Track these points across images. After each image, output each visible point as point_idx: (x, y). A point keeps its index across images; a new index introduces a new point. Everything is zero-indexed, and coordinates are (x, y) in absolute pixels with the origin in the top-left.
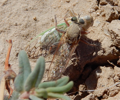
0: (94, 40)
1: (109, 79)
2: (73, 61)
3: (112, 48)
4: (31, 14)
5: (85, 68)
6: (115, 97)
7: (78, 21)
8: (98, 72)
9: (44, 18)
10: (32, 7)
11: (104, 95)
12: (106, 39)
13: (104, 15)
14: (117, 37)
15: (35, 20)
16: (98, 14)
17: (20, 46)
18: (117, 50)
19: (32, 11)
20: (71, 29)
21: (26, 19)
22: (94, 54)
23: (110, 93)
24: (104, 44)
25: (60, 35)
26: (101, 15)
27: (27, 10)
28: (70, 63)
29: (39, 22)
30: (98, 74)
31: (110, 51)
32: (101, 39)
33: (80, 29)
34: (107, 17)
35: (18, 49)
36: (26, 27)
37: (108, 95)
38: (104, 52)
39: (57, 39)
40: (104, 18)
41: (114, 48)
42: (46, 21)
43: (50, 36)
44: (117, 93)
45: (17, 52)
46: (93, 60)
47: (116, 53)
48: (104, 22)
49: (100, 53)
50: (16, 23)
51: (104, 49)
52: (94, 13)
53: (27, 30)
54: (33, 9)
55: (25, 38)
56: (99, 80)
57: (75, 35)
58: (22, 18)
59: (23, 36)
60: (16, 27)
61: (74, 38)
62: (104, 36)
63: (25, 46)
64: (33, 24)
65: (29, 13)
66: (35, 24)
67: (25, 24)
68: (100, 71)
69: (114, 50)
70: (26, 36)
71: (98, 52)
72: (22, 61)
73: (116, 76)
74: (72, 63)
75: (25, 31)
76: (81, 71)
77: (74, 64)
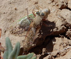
0: (51, 21)
1: (60, 45)
2: (38, 35)
3: (62, 26)
4: (13, 6)
5: (46, 39)
6: (64, 56)
7: (40, 14)
8: (54, 41)
9: (21, 8)
10: (14, 1)
11: (57, 55)
12: (58, 21)
13: (58, 5)
14: (65, 20)
15: (16, 9)
16: (54, 4)
17: (7, 26)
18: (66, 28)
19: (14, 4)
20: (36, 19)
21: (10, 9)
22: (51, 30)
23: (61, 54)
24: (57, 24)
25: (30, 21)
26: (56, 5)
27: (11, 3)
28: (37, 36)
29: (18, 11)
30: (54, 43)
31: (61, 28)
32: (56, 21)
33: (41, 19)
34: (60, 7)
35: (6, 28)
36: (10, 14)
37: (60, 55)
38: (57, 29)
39: (28, 23)
40: (57, 7)
41: (64, 26)
42: (22, 10)
43: (24, 22)
44: (65, 54)
45: (5, 30)
46: (51, 34)
47: (65, 29)
48: (58, 9)
49: (55, 30)
50: (4, 12)
51: (57, 28)
52: (52, 4)
53: (11, 16)
54: (14, 2)
55: (9, 21)
56: (55, 46)
57: (39, 23)
58: (7, 9)
59: (9, 20)
60: (4, 14)
61: (38, 25)
62: (57, 19)
63: (10, 26)
64: (14, 12)
65: (12, 5)
66: (15, 12)
67: (9, 13)
68: (55, 41)
69: (63, 27)
70: (10, 20)
71: (54, 29)
72: (7, 43)
73: (65, 44)
74: (38, 37)
75: (9, 17)
76: (44, 41)
77: (39, 37)
